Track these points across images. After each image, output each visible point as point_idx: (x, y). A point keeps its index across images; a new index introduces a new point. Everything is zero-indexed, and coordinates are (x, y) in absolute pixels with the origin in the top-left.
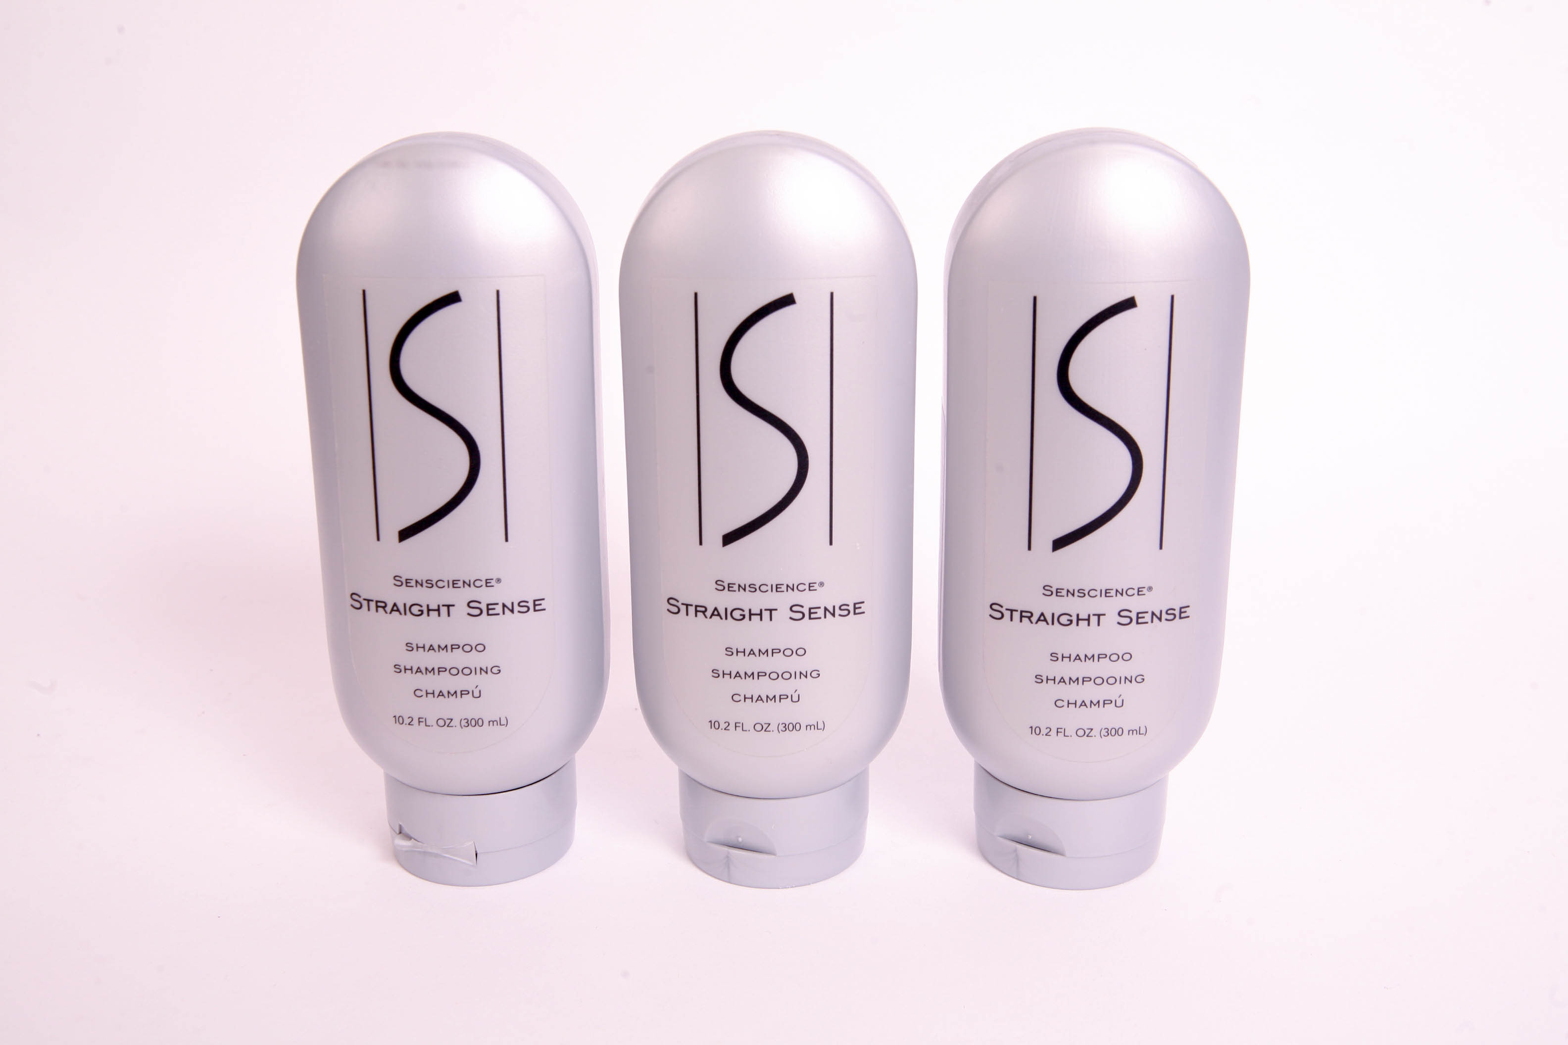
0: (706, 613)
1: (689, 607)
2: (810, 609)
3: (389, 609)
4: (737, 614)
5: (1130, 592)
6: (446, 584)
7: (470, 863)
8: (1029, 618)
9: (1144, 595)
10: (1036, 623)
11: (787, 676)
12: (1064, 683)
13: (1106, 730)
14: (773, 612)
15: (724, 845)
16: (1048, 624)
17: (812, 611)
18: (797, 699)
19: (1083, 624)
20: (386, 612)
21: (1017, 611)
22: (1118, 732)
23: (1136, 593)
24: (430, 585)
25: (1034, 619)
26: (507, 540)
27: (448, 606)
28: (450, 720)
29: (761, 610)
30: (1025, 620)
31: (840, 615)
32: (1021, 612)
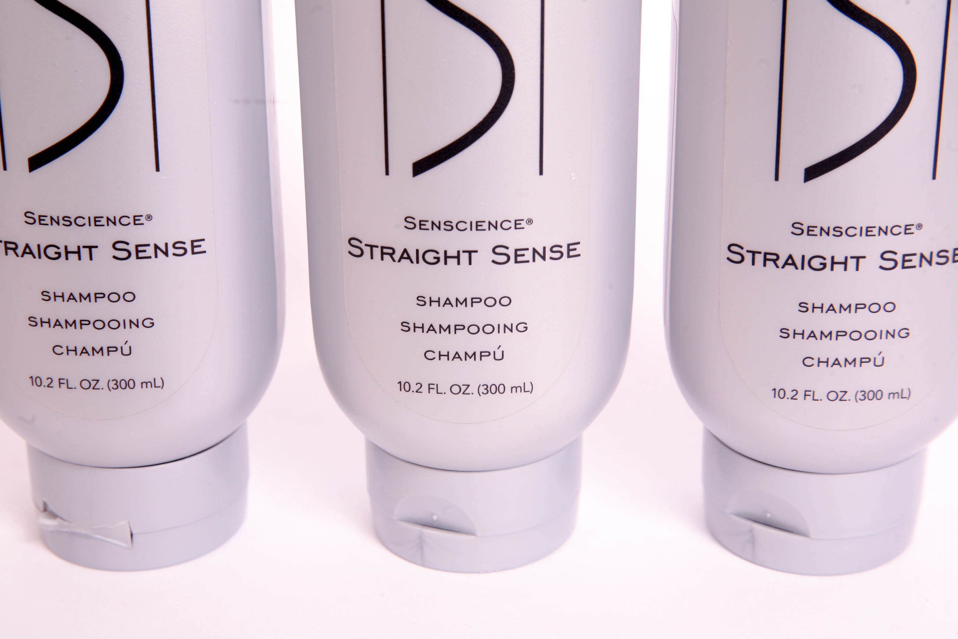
0: (394, 256)
1: (374, 249)
2: (516, 251)
3: (20, 251)
4: (430, 257)
5: (896, 230)
6: (86, 221)
7: (123, 545)
8: (775, 261)
9: (912, 233)
10: (783, 267)
11: (488, 329)
12: (814, 338)
13: (863, 393)
14: (473, 254)
15: (416, 523)
16: (797, 268)
17: (519, 253)
18: (501, 357)
19: (839, 268)
20: (17, 256)
21: (760, 253)
22: (876, 395)
23: (903, 232)
24: (68, 223)
25: (780, 263)
26: (157, 168)
27: (90, 248)
28: (96, 382)
29: (459, 252)
30: (770, 264)
31: (551, 258)
32: (766, 254)
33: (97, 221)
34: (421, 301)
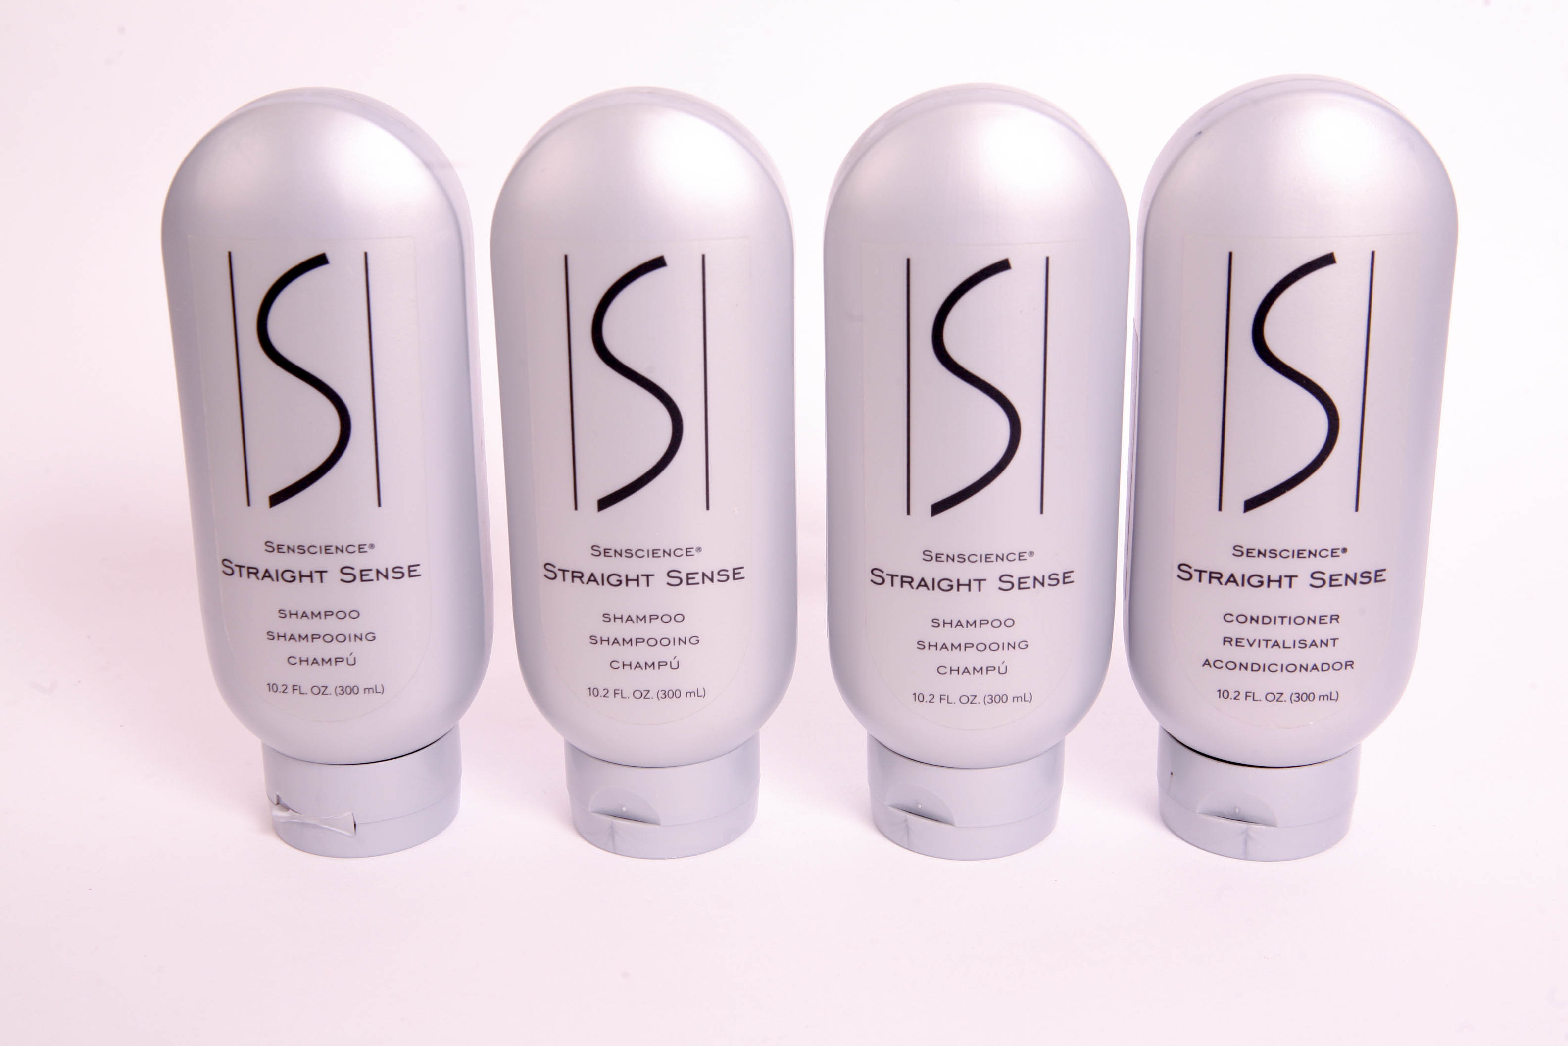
0: (583, 579)
1: (566, 573)
2: (688, 574)
3: (260, 575)
4: (613, 580)
5: (1011, 557)
6: (318, 549)
7: (349, 834)
8: (910, 583)
9: (1025, 559)
10: (917, 588)
11: (665, 642)
12: (946, 650)
13: (990, 697)
14: (650, 578)
15: (608, 815)
16: (928, 589)
17: (690, 576)
18: (677, 666)
19: (964, 589)
20: (258, 579)
21: (897, 576)
22: (1001, 699)
23: (1017, 559)
24: (302, 551)
25: (915, 584)
26: (379, 505)
27: (321, 572)
28: (325, 688)
29: (638, 576)
30: (906, 585)
31: (719, 581)
32: (902, 577)
33: (327, 549)
34: (607, 617)
